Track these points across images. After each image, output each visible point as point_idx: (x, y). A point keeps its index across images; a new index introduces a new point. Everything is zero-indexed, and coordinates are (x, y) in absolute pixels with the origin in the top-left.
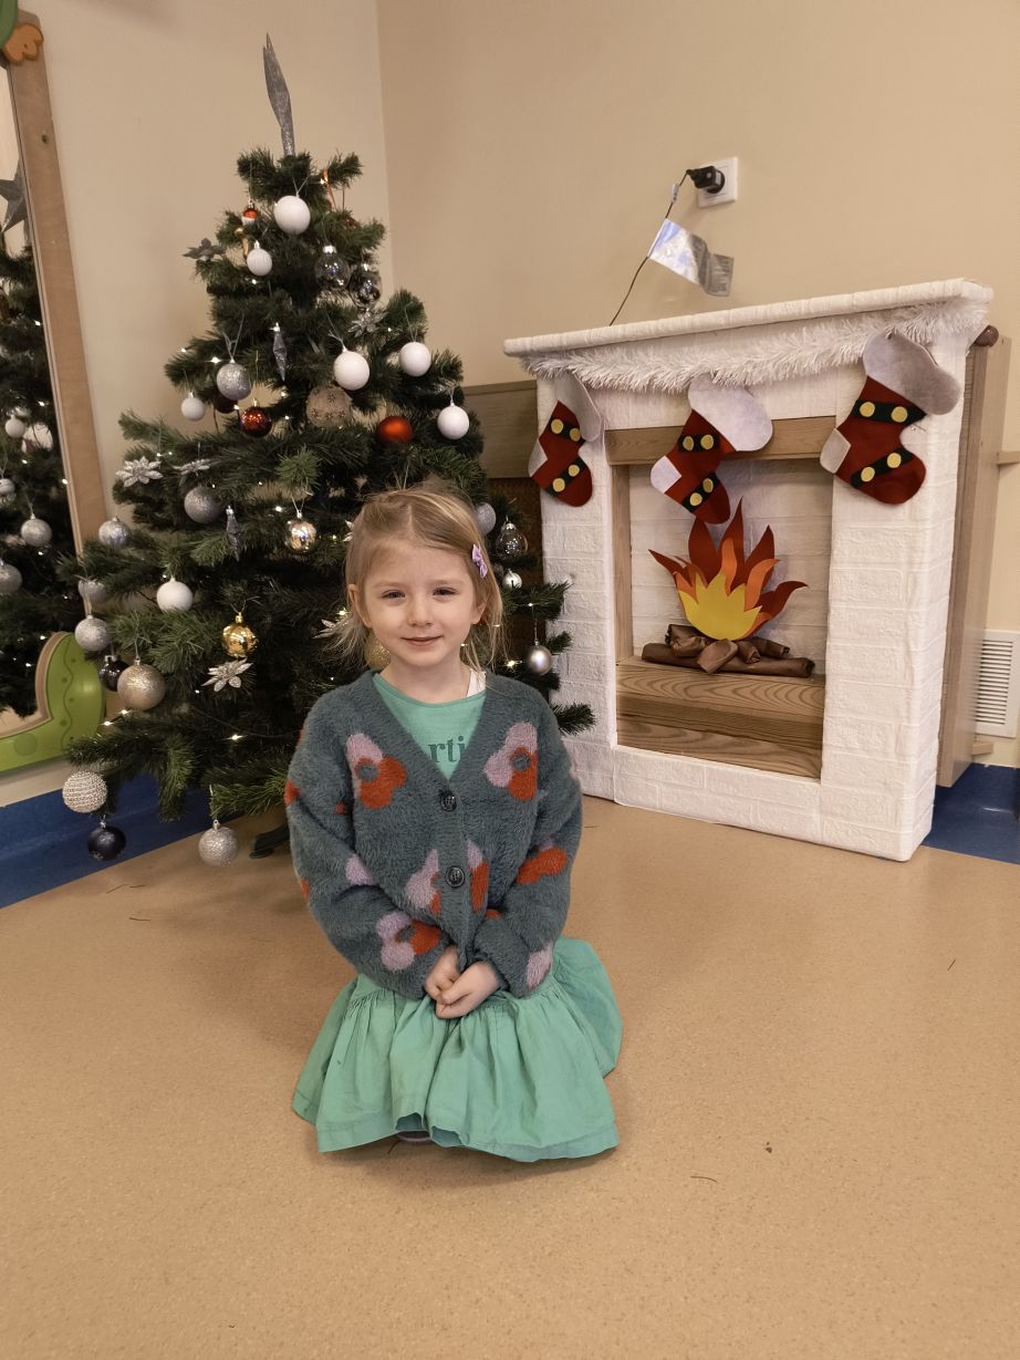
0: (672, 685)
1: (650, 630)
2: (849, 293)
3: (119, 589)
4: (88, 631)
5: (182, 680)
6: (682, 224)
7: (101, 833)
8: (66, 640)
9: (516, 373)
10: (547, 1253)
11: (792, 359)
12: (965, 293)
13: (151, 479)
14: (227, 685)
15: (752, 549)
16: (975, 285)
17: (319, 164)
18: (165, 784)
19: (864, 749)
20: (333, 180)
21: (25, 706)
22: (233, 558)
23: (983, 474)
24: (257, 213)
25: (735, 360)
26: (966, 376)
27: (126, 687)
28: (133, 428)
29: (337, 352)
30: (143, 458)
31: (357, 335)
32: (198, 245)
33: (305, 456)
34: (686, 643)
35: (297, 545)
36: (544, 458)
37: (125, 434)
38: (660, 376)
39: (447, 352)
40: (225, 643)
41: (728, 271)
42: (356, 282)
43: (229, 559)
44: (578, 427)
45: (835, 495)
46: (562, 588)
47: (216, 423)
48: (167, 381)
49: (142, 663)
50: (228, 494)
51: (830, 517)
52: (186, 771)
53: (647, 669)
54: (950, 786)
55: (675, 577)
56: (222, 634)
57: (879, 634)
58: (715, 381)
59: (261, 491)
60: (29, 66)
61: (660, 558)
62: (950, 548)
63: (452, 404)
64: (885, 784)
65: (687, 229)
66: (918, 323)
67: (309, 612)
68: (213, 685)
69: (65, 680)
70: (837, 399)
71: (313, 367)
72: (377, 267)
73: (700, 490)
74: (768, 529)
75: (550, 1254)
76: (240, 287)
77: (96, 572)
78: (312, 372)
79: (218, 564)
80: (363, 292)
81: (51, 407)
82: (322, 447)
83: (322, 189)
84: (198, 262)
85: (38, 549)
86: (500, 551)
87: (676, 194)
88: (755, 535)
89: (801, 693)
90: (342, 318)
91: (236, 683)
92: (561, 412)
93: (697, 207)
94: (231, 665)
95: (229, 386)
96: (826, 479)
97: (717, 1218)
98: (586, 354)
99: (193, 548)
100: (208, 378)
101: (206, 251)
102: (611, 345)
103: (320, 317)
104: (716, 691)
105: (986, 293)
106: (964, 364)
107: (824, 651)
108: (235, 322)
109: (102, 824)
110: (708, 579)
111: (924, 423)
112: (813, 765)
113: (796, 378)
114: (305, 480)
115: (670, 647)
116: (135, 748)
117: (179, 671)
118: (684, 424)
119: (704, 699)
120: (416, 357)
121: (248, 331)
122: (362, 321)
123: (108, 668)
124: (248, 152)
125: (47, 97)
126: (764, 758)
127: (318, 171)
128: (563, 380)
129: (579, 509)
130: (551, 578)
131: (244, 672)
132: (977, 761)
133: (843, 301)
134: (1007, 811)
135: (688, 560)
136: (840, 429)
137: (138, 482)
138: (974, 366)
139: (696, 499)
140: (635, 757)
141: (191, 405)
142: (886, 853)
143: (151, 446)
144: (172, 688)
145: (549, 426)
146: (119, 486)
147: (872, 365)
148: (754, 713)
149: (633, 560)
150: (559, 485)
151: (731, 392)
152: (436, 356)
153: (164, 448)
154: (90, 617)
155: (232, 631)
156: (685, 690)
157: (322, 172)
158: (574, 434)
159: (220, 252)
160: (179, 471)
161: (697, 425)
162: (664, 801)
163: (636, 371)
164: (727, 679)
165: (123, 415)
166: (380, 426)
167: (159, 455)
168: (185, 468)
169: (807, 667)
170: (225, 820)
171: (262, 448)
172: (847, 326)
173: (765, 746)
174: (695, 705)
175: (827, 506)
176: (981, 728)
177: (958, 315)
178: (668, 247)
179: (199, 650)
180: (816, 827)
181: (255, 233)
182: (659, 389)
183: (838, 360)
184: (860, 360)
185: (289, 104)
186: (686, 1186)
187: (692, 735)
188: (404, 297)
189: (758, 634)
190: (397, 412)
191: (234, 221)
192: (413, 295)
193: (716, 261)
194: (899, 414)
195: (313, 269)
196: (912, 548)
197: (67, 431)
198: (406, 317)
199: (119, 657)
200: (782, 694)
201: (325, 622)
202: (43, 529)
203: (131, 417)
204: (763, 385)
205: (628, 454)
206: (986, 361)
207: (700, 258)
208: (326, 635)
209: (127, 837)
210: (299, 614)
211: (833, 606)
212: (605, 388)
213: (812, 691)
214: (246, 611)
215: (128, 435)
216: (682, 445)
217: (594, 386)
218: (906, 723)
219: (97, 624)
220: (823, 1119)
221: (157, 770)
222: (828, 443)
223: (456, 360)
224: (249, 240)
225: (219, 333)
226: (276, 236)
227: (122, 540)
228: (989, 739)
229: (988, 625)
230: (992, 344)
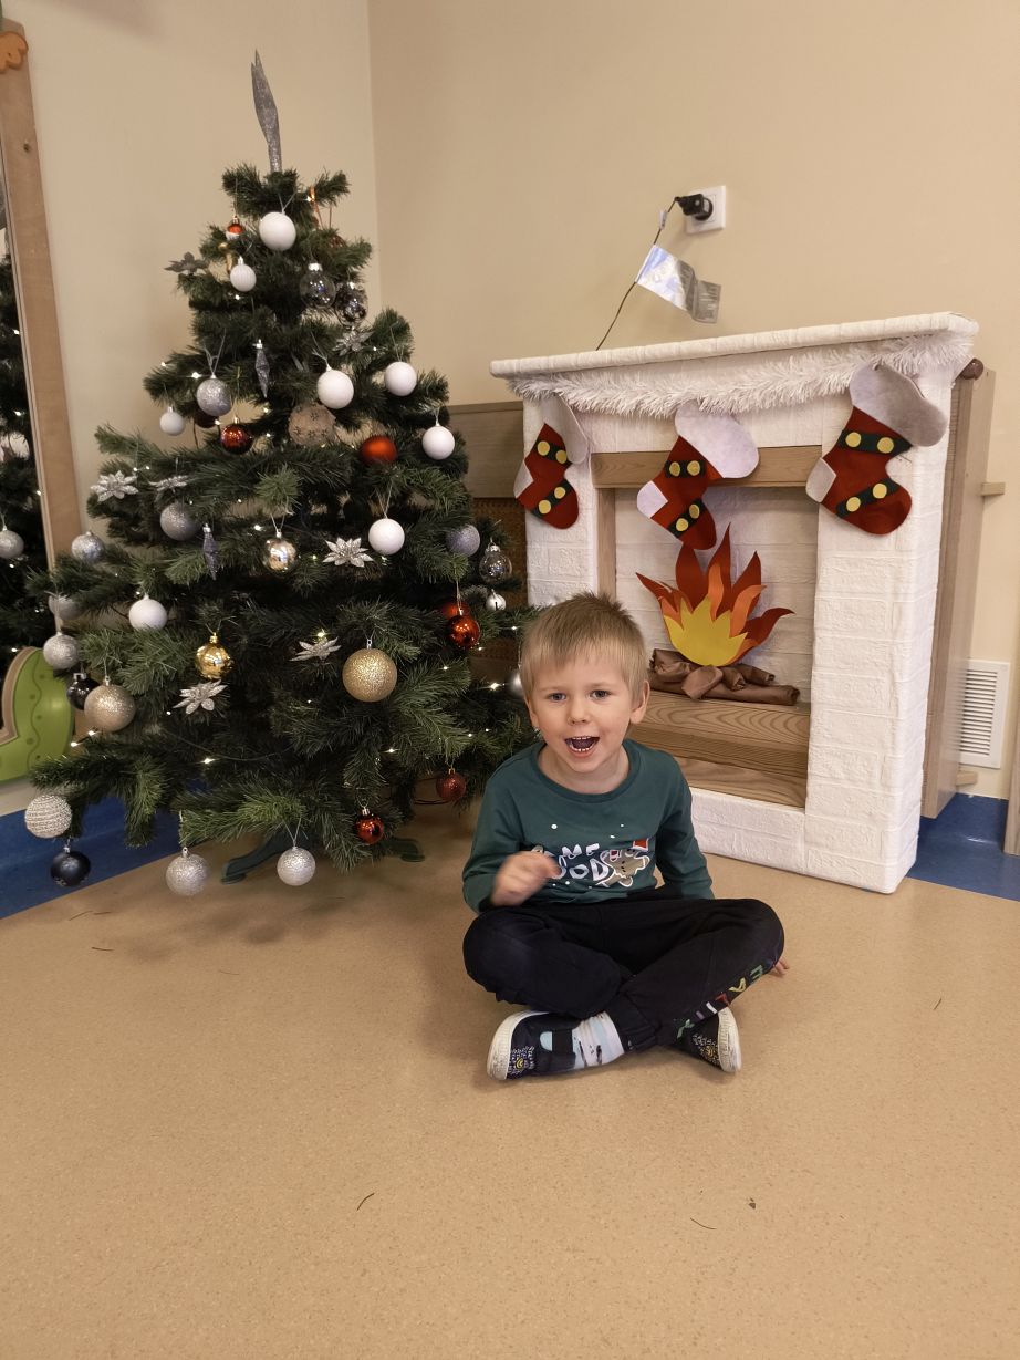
0: (655, 709)
2: (838, 323)
3: (92, 606)
4: (57, 648)
5: (152, 701)
6: (671, 249)
7: (65, 859)
9: (502, 393)
11: (778, 388)
12: (952, 327)
13: (126, 494)
14: (200, 708)
15: (738, 575)
16: (962, 319)
17: (306, 181)
18: (133, 808)
19: (848, 779)
20: (319, 198)
22: (210, 578)
23: (968, 505)
24: (242, 229)
25: (721, 388)
26: (952, 408)
27: (93, 708)
29: (320, 370)
30: (119, 473)
31: (341, 354)
32: (180, 258)
33: (286, 476)
34: (670, 668)
35: (275, 565)
36: (529, 480)
37: (101, 447)
38: (647, 401)
39: (433, 372)
40: (199, 664)
41: (715, 298)
42: (342, 300)
43: (205, 578)
44: (564, 449)
45: (820, 524)
47: (194, 439)
48: (147, 395)
49: (111, 683)
50: (205, 512)
51: (815, 546)
52: (155, 796)
54: (934, 817)
55: (660, 601)
56: (195, 655)
57: (864, 664)
58: (702, 408)
59: (240, 509)
60: (13, 77)
61: (646, 581)
62: (935, 579)
63: (438, 424)
64: (870, 814)
65: (675, 255)
66: (905, 355)
67: (287, 633)
68: (184, 707)
69: (32, 697)
70: (823, 428)
71: (297, 385)
72: (363, 286)
73: (686, 516)
74: (756, 556)
76: (223, 303)
77: (68, 587)
78: (295, 389)
79: (193, 583)
80: (349, 310)
81: (27, 417)
82: (303, 465)
83: (308, 206)
84: (180, 276)
85: (10, 561)
86: (483, 572)
87: (664, 221)
89: (786, 721)
90: (327, 336)
91: (209, 705)
92: (547, 433)
93: (684, 234)
94: (204, 687)
95: (210, 402)
96: (812, 507)
97: (698, 1282)
98: (573, 377)
99: (167, 565)
100: (188, 392)
101: (188, 265)
102: (598, 369)
103: (304, 334)
104: (700, 717)
105: (971, 326)
106: (950, 396)
107: (809, 680)
108: (217, 337)
109: (67, 849)
110: (694, 605)
111: (910, 454)
112: (799, 796)
113: (782, 407)
114: (285, 499)
115: (655, 672)
116: (102, 771)
117: (150, 692)
118: (671, 449)
119: (687, 725)
120: (401, 376)
121: (230, 346)
122: (347, 340)
123: (78, 686)
124: (233, 166)
125: (30, 106)
126: (750, 786)
127: (305, 189)
128: (550, 402)
129: (569, 530)
130: (536, 600)
131: (217, 695)
132: (961, 791)
133: (830, 331)
134: (990, 842)
135: (674, 585)
136: (825, 458)
137: (113, 497)
138: (959, 398)
139: (682, 525)
141: (170, 419)
142: (870, 885)
143: (128, 461)
144: (142, 709)
145: (535, 448)
146: (93, 500)
147: (859, 395)
148: (739, 740)
149: (617, 584)
150: (545, 507)
151: (718, 419)
152: (422, 377)
153: (142, 461)
154: (59, 634)
155: (206, 651)
156: (670, 715)
157: (309, 189)
158: (560, 457)
159: (204, 266)
160: (154, 487)
161: (684, 451)
163: (624, 395)
164: (712, 706)
165: (100, 429)
166: (364, 444)
167: (135, 469)
168: (162, 485)
169: (792, 695)
170: (193, 846)
171: (242, 466)
172: (834, 357)
173: (749, 774)
174: (684, 732)
175: (812, 534)
176: (966, 758)
177: (945, 348)
178: (656, 272)
179: (171, 671)
180: (799, 858)
181: (239, 248)
182: (645, 414)
183: (824, 390)
184: (847, 390)
185: (277, 119)
188: (390, 316)
189: (743, 661)
190: (382, 431)
191: (218, 235)
192: (399, 314)
193: (702, 287)
194: (885, 445)
195: (297, 287)
196: (898, 578)
197: (42, 444)
198: (391, 336)
199: (88, 675)
200: (767, 722)
201: (303, 644)
202: (15, 541)
203: (108, 430)
204: (749, 414)
205: (614, 478)
206: (971, 394)
207: (688, 286)
208: (304, 657)
209: (92, 862)
210: (277, 636)
211: (819, 634)
212: (591, 411)
213: (797, 719)
214: (221, 631)
215: (102, 449)
216: (668, 472)
217: (580, 409)
218: (890, 755)
219: (67, 642)
220: (808, 1171)
221: (124, 795)
222: (814, 471)
223: (441, 380)
224: (233, 255)
225: (201, 348)
226: (261, 252)
227: (95, 555)
228: (973, 769)
229: (972, 655)
230: (976, 378)
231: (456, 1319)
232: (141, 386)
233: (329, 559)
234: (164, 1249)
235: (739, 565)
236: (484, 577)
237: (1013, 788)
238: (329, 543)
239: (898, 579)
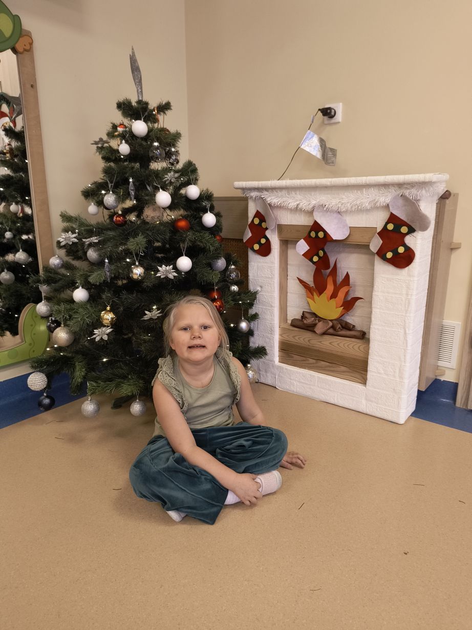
0: (303, 338)
1: (294, 313)
3: (57, 290)
4: (42, 308)
5: (82, 334)
6: (316, 132)
7: (44, 399)
8: (33, 307)
9: (239, 194)
10: (223, 609)
11: (358, 202)
12: (434, 179)
13: (73, 242)
14: (102, 338)
15: (341, 280)
17: (153, 104)
18: (73, 379)
19: (385, 374)
20: (159, 112)
21: (15, 332)
22: (107, 281)
23: (443, 253)
24: (126, 127)
25: (333, 200)
26: (437, 211)
27: (56, 337)
28: (66, 218)
29: (156, 189)
30: (70, 232)
31: (167, 183)
32: (97, 140)
33: (141, 238)
34: (310, 320)
35: (135, 277)
36: (250, 235)
37: (62, 220)
38: (301, 204)
39: (207, 189)
40: (102, 319)
41: (335, 155)
42: (169, 155)
43: (105, 281)
44: (265, 222)
45: (376, 262)
46: (256, 293)
47: (103, 216)
48: (83, 198)
49: (64, 326)
50: (106, 253)
51: (374, 269)
52: (83, 374)
53: (293, 330)
54: (424, 390)
55: (306, 290)
56: (100, 316)
57: (393, 324)
58: (325, 209)
60: (26, 55)
61: (301, 281)
62: (427, 287)
63: (209, 212)
64: (394, 389)
65: (318, 135)
66: (414, 191)
67: (140, 306)
68: (95, 338)
69: (32, 325)
70: (378, 221)
71: (148, 197)
72: (178, 149)
73: (317, 254)
74: (347, 273)
75: (225, 610)
76: (116, 158)
77: (48, 281)
78: (146, 200)
79: (100, 283)
80: (171, 160)
81: (30, 200)
82: (149, 233)
83: (154, 116)
84: (97, 147)
85: (23, 264)
86: (228, 277)
88: (342, 276)
89: (359, 347)
90: (160, 177)
91: (105, 338)
92: (258, 214)
94: (104, 329)
95: (109, 203)
96: (372, 254)
97: (298, 596)
98: (270, 190)
99: (89, 276)
100: (100, 197)
101: (101, 143)
102: (281, 189)
103: (150, 175)
104: (322, 342)
105: (445, 177)
106: (436, 206)
107: (369, 328)
108: (113, 175)
109: (45, 394)
110: (320, 294)
111: (415, 234)
112: (364, 379)
113: (360, 210)
114: (140, 248)
115: (303, 321)
116: (60, 362)
117: (81, 330)
118: (312, 224)
119: (317, 346)
120: (193, 191)
122: (170, 176)
123: (51, 323)
124: (121, 100)
125: (34, 68)
126: (342, 373)
127: (152, 108)
128: (260, 201)
129: (265, 258)
130: (252, 287)
131: (109, 333)
132: (438, 378)
133: (381, 179)
134: (450, 401)
135: (313, 284)
136: (378, 234)
137: (67, 243)
138: (440, 207)
139: (315, 259)
140: (286, 369)
141: (92, 208)
142: (393, 420)
143: (74, 226)
144: (78, 337)
145: (253, 221)
146: (59, 242)
147: (393, 207)
148: (339, 354)
149: (288, 281)
150: (256, 247)
151: (332, 214)
152: (202, 191)
153: (80, 226)
154: (44, 301)
155: (105, 313)
156: (309, 341)
157: (154, 108)
158: (264, 225)
159: (107, 142)
160: (85, 242)
161: (317, 227)
162: (298, 389)
163: (291, 201)
164: (327, 338)
165: (62, 213)
169: (363, 335)
171: (122, 232)
172: (383, 189)
173: (343, 368)
174: (312, 348)
175: (373, 265)
176: (440, 363)
177: (431, 189)
178: (309, 142)
179: (90, 322)
180: (363, 407)
181: (123, 136)
182: (301, 210)
183: (378, 204)
184: (388, 205)
185: (141, 77)
186: (286, 580)
187: (311, 361)
188: (190, 164)
189: (342, 318)
191: (115, 127)
192: (194, 162)
193: (329, 150)
194: (404, 230)
195: (148, 151)
197: (37, 216)
198: (189, 173)
199: (56, 318)
200: (351, 346)
201: (147, 312)
202: (25, 256)
203: (65, 213)
204: (346, 212)
205: (287, 236)
206: (445, 205)
207: (323, 148)
208: (146, 319)
209: (55, 399)
210: (135, 307)
211: (374, 310)
212: (277, 206)
213: (364, 346)
214: (112, 304)
215: (63, 221)
216: (310, 235)
217: (272, 205)
218: (403, 364)
219: (46, 305)
220: (349, 550)
221: (70, 372)
222: (373, 239)
223: (211, 193)
224: (120, 139)
225: (105, 179)
226: (132, 138)
227: (60, 266)
228: (444, 369)
229: (444, 318)
230: (448, 199)
231: (197, 608)
232: (80, 194)
233: (158, 275)
234: (81, 573)
235: (341, 277)
236: (228, 279)
237: (460, 378)
238: (159, 267)
239: (408, 288)
